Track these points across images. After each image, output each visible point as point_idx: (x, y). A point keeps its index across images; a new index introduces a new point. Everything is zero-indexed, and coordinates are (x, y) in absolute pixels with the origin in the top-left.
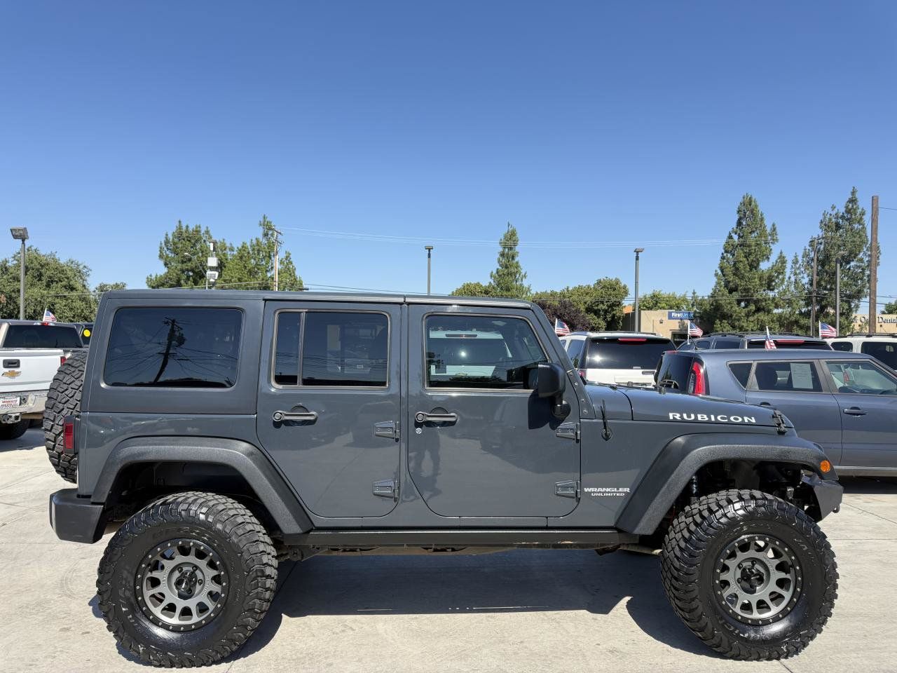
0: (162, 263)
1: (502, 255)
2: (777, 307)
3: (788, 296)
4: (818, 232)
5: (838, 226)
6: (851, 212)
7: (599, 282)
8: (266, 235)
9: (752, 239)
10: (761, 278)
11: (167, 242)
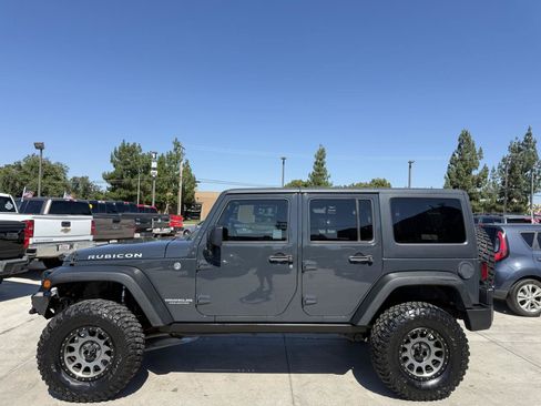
0: (112, 165)
1: (316, 163)
2: (482, 197)
3: (489, 191)
4: (507, 153)
5: (520, 150)
6: (528, 141)
7: (373, 181)
8: (175, 150)
9: (467, 156)
10: (473, 180)
11: (115, 152)
